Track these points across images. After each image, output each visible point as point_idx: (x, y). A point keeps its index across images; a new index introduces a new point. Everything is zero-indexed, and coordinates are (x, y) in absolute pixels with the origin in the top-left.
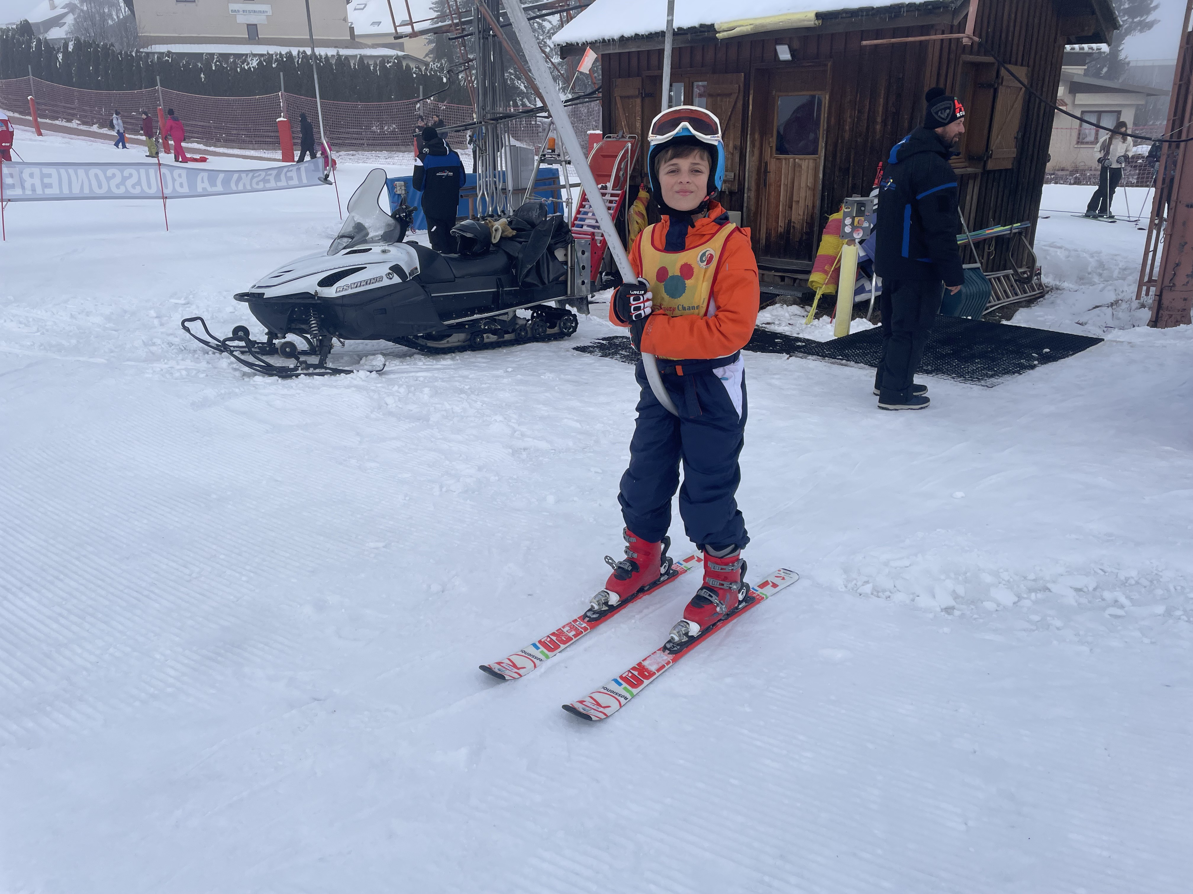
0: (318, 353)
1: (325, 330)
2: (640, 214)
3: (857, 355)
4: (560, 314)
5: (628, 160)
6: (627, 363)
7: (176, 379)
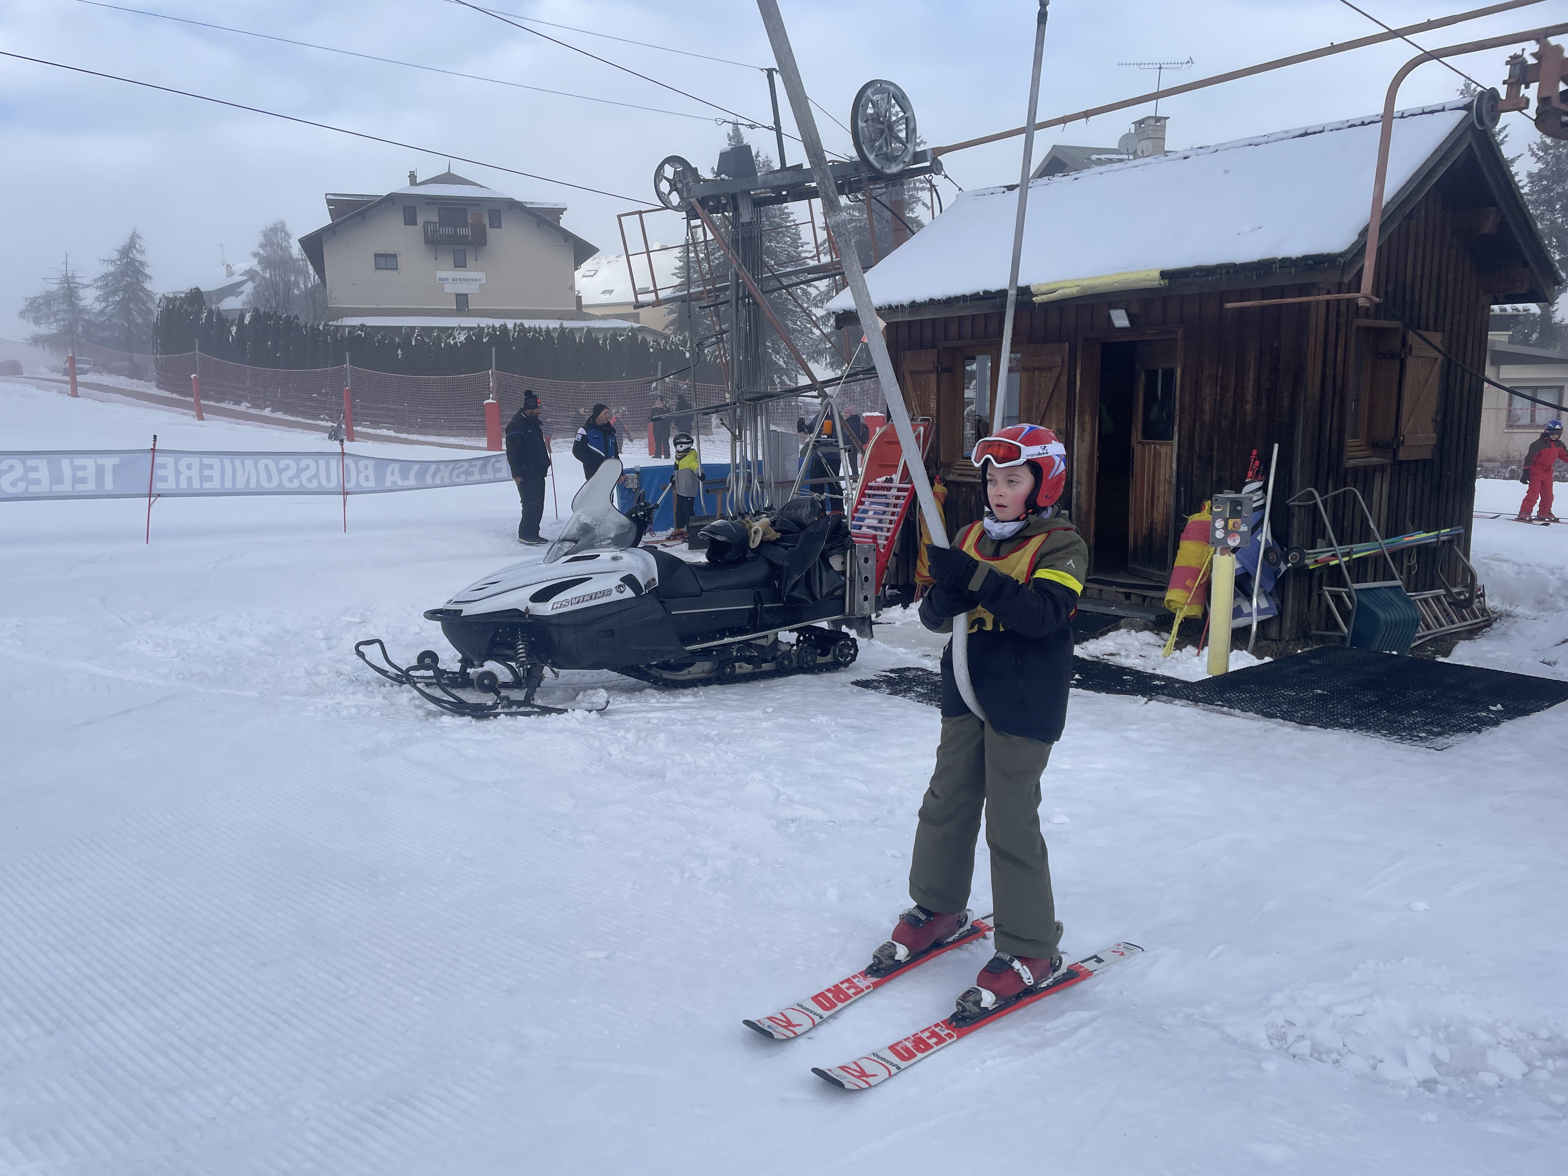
0: (525, 686)
1: (534, 657)
3: (1243, 700)
4: (834, 638)
6: (924, 704)
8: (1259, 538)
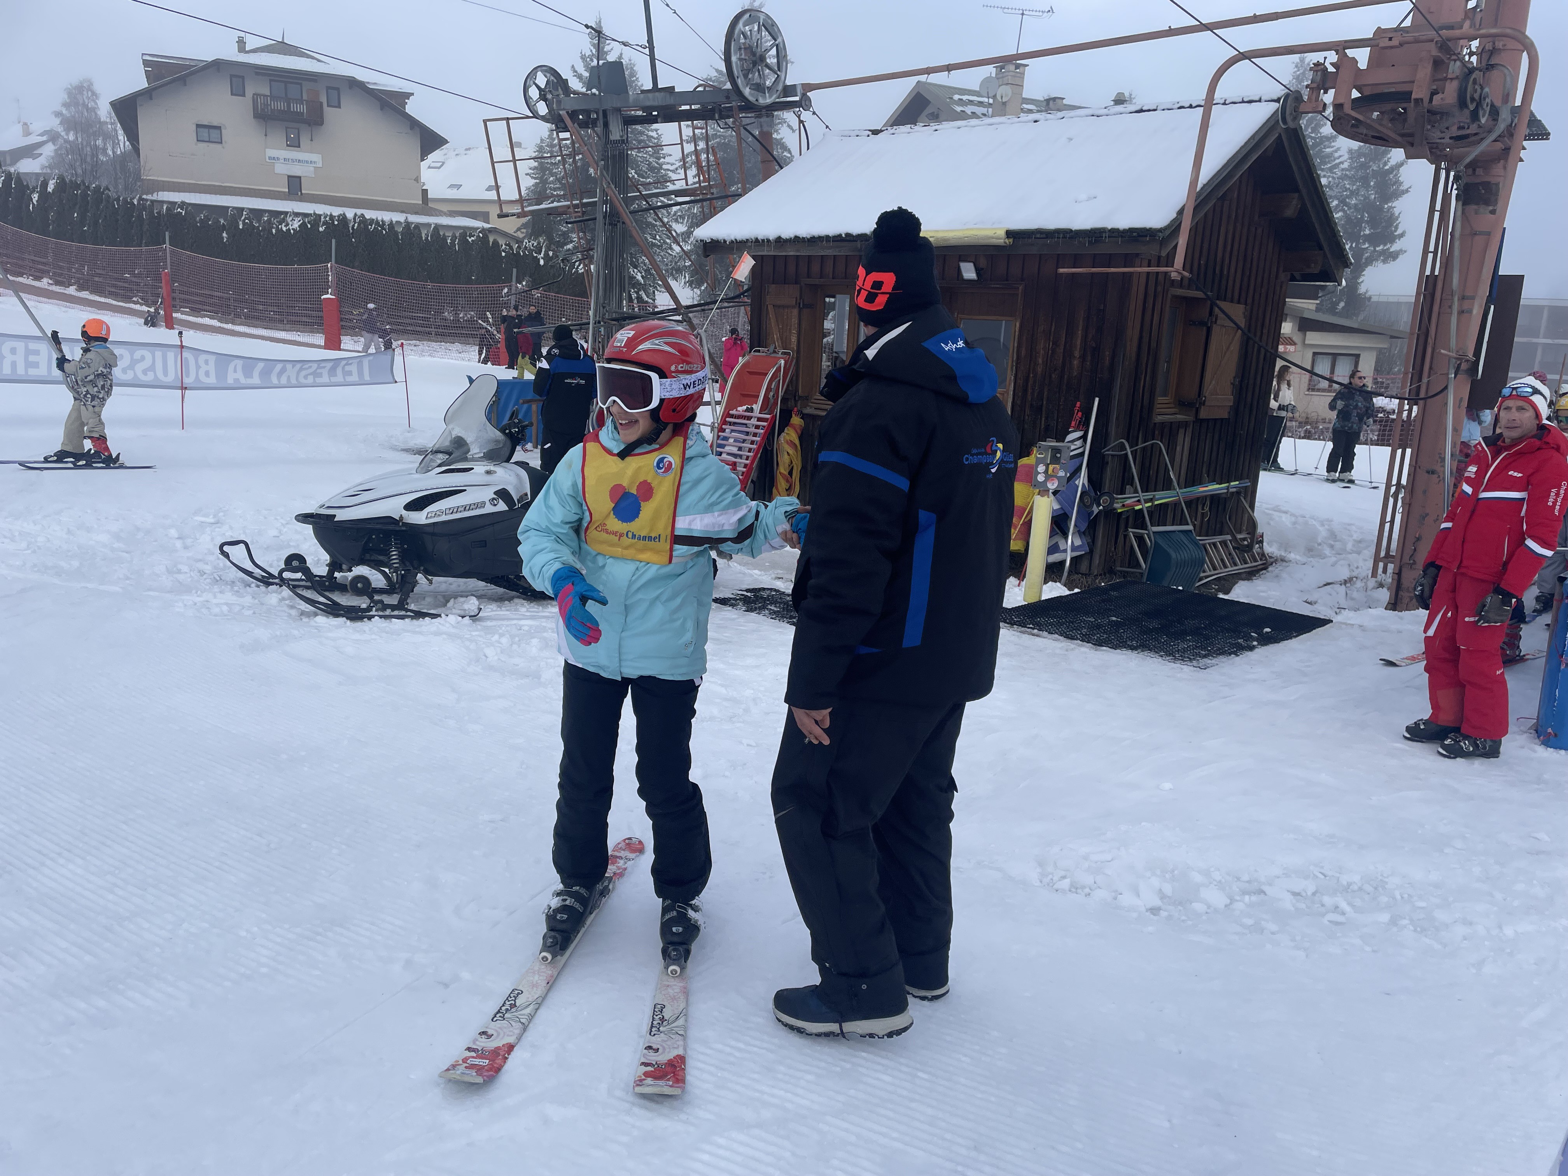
1: (408, 564)
2: (791, 443)
3: (1051, 624)
5: (780, 380)
6: (775, 621)
7: (216, 615)
8: (1077, 482)
